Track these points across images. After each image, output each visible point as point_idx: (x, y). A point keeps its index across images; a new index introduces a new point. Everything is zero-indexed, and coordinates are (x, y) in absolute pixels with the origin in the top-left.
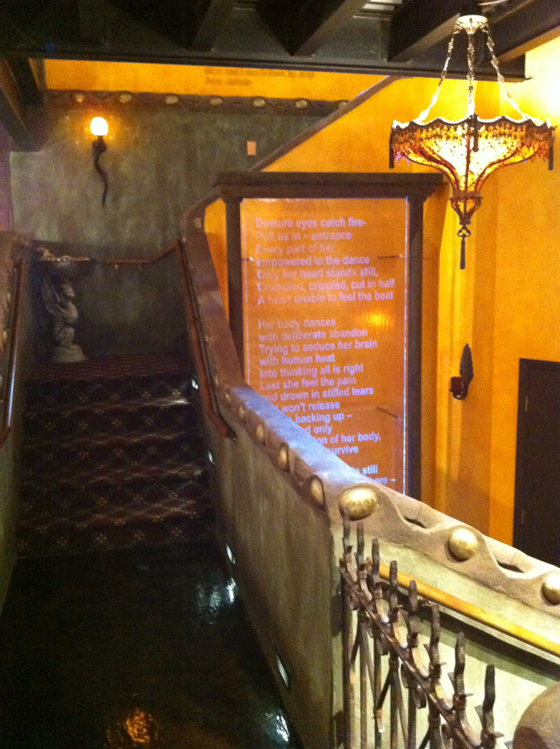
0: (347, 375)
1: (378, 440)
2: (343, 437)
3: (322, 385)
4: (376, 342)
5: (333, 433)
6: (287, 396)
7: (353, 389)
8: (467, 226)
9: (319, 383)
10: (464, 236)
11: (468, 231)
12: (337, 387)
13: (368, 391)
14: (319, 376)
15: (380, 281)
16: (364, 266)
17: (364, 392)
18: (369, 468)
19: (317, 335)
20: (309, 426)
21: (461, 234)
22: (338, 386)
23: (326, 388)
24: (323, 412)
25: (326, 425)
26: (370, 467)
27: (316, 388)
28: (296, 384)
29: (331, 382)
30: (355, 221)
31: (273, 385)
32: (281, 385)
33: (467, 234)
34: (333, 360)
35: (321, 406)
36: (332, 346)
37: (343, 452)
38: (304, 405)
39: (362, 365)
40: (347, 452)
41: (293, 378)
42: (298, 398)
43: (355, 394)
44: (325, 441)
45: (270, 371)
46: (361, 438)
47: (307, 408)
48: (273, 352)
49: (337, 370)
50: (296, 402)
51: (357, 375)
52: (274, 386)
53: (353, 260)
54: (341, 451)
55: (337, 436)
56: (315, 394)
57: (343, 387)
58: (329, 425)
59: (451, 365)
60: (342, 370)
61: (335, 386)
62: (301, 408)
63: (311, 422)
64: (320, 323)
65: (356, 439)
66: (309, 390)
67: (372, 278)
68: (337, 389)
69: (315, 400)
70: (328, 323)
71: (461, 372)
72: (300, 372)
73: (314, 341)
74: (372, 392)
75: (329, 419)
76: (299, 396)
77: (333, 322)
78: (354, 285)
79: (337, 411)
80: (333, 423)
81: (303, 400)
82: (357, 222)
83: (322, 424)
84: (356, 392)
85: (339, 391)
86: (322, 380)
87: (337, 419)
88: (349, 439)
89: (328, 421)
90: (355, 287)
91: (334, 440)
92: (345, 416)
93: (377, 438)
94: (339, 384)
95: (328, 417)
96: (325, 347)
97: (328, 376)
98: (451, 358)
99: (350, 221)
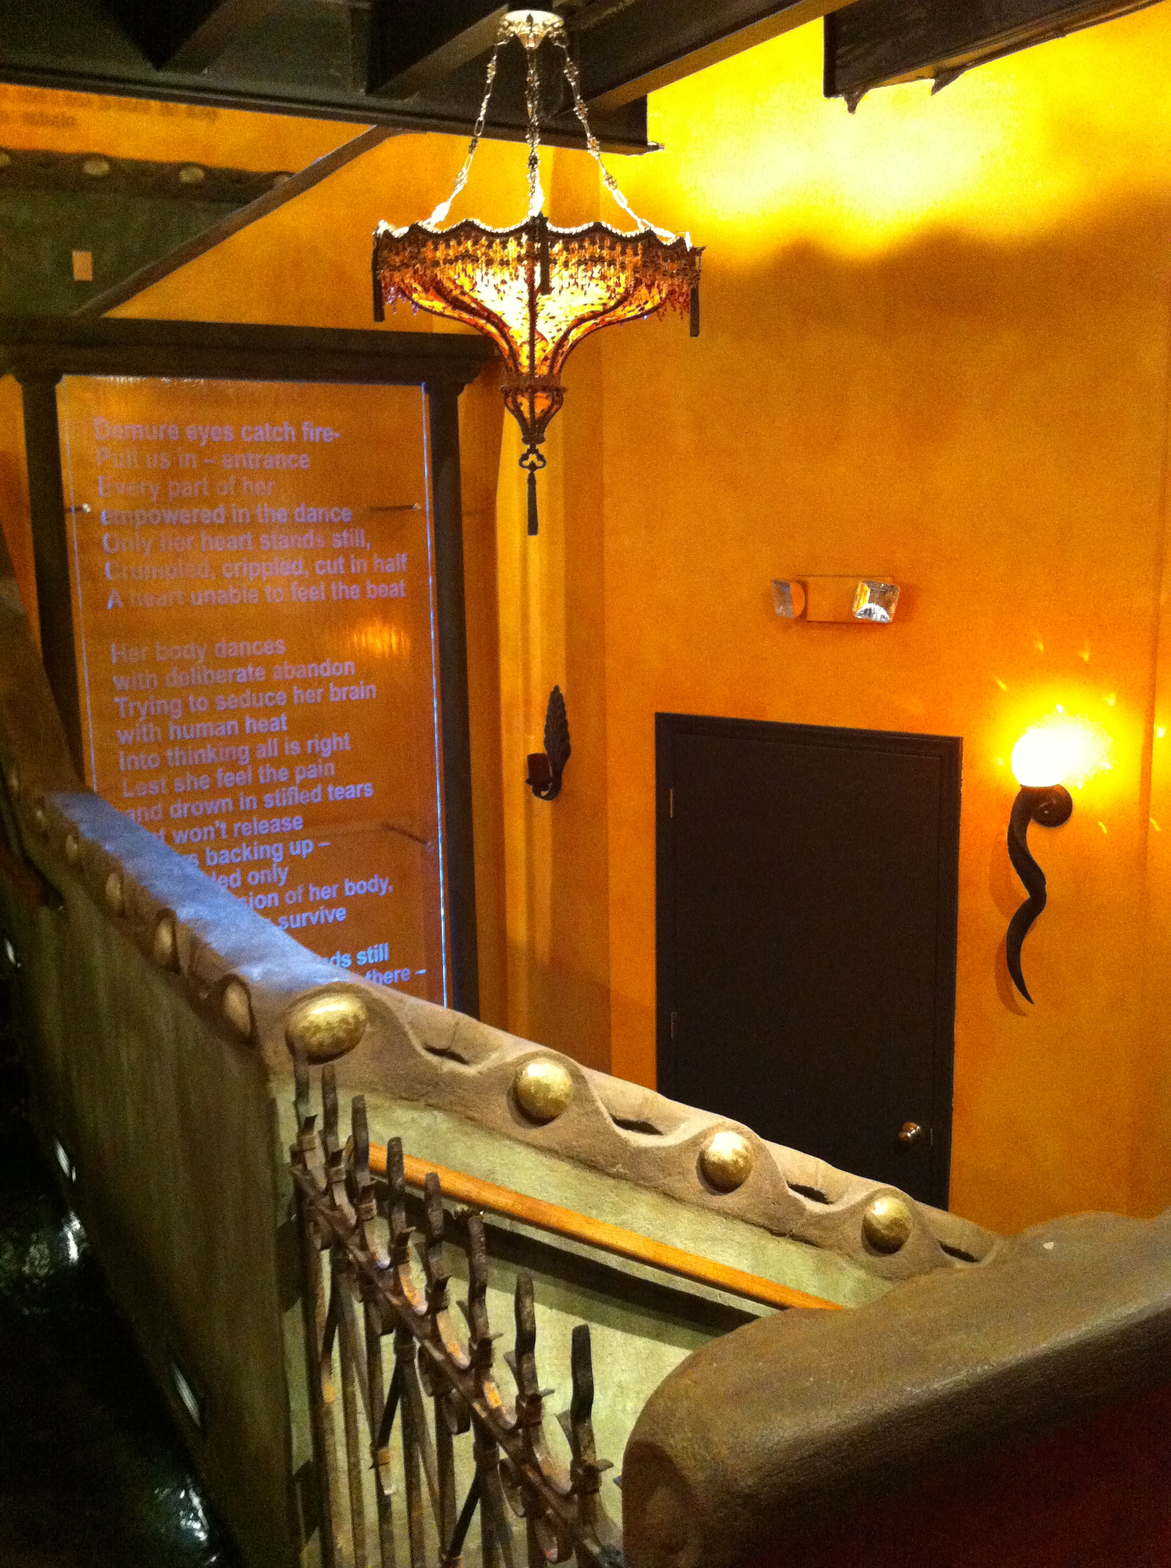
0: (314, 757)
1: (387, 890)
2: (312, 889)
3: (262, 781)
4: (373, 687)
5: (291, 884)
6: (186, 806)
7: (330, 788)
8: (538, 447)
9: (256, 776)
10: (533, 467)
11: (540, 457)
12: (294, 784)
13: (362, 790)
14: (254, 761)
15: (377, 560)
16: (343, 525)
17: (353, 791)
18: (370, 951)
19: (244, 674)
20: (238, 870)
21: (526, 463)
22: (298, 782)
23: (273, 786)
24: (268, 839)
25: (275, 865)
26: (373, 948)
27: (247, 789)
28: (204, 782)
29: (283, 775)
30: (318, 431)
31: (152, 786)
32: (170, 785)
33: (539, 463)
34: (285, 728)
35: (261, 826)
36: (281, 697)
37: (314, 921)
38: (223, 826)
39: (346, 737)
40: (323, 921)
41: (197, 769)
42: (209, 812)
43: (334, 796)
44: (273, 898)
45: (142, 756)
46: (353, 888)
47: (230, 832)
48: (148, 714)
49: (293, 747)
50: (206, 819)
51: (334, 756)
52: (154, 789)
53: (314, 514)
54: (308, 920)
55: (300, 890)
56: (247, 802)
57: (307, 785)
58: (282, 865)
59: (528, 730)
60: (303, 746)
61: (292, 781)
62: (218, 832)
63: (241, 861)
64: (252, 648)
65: (341, 890)
66: (232, 792)
67: (359, 552)
68: (296, 789)
69: (247, 815)
70: (268, 648)
71: (547, 743)
72: (211, 755)
73: (238, 688)
74: (369, 793)
75: (281, 853)
76: (212, 807)
77: (281, 645)
78: (321, 567)
79: (294, 836)
80: (289, 860)
81: (220, 816)
82: (321, 433)
83: (264, 863)
84: (336, 792)
85: (300, 791)
86: (261, 770)
87: (298, 852)
88: (326, 893)
89: (278, 857)
90: (324, 571)
91: (295, 896)
92: (316, 845)
93: (384, 887)
94: (298, 778)
95: (277, 850)
96: (265, 699)
97: (277, 762)
98: (527, 717)
99: (305, 429)
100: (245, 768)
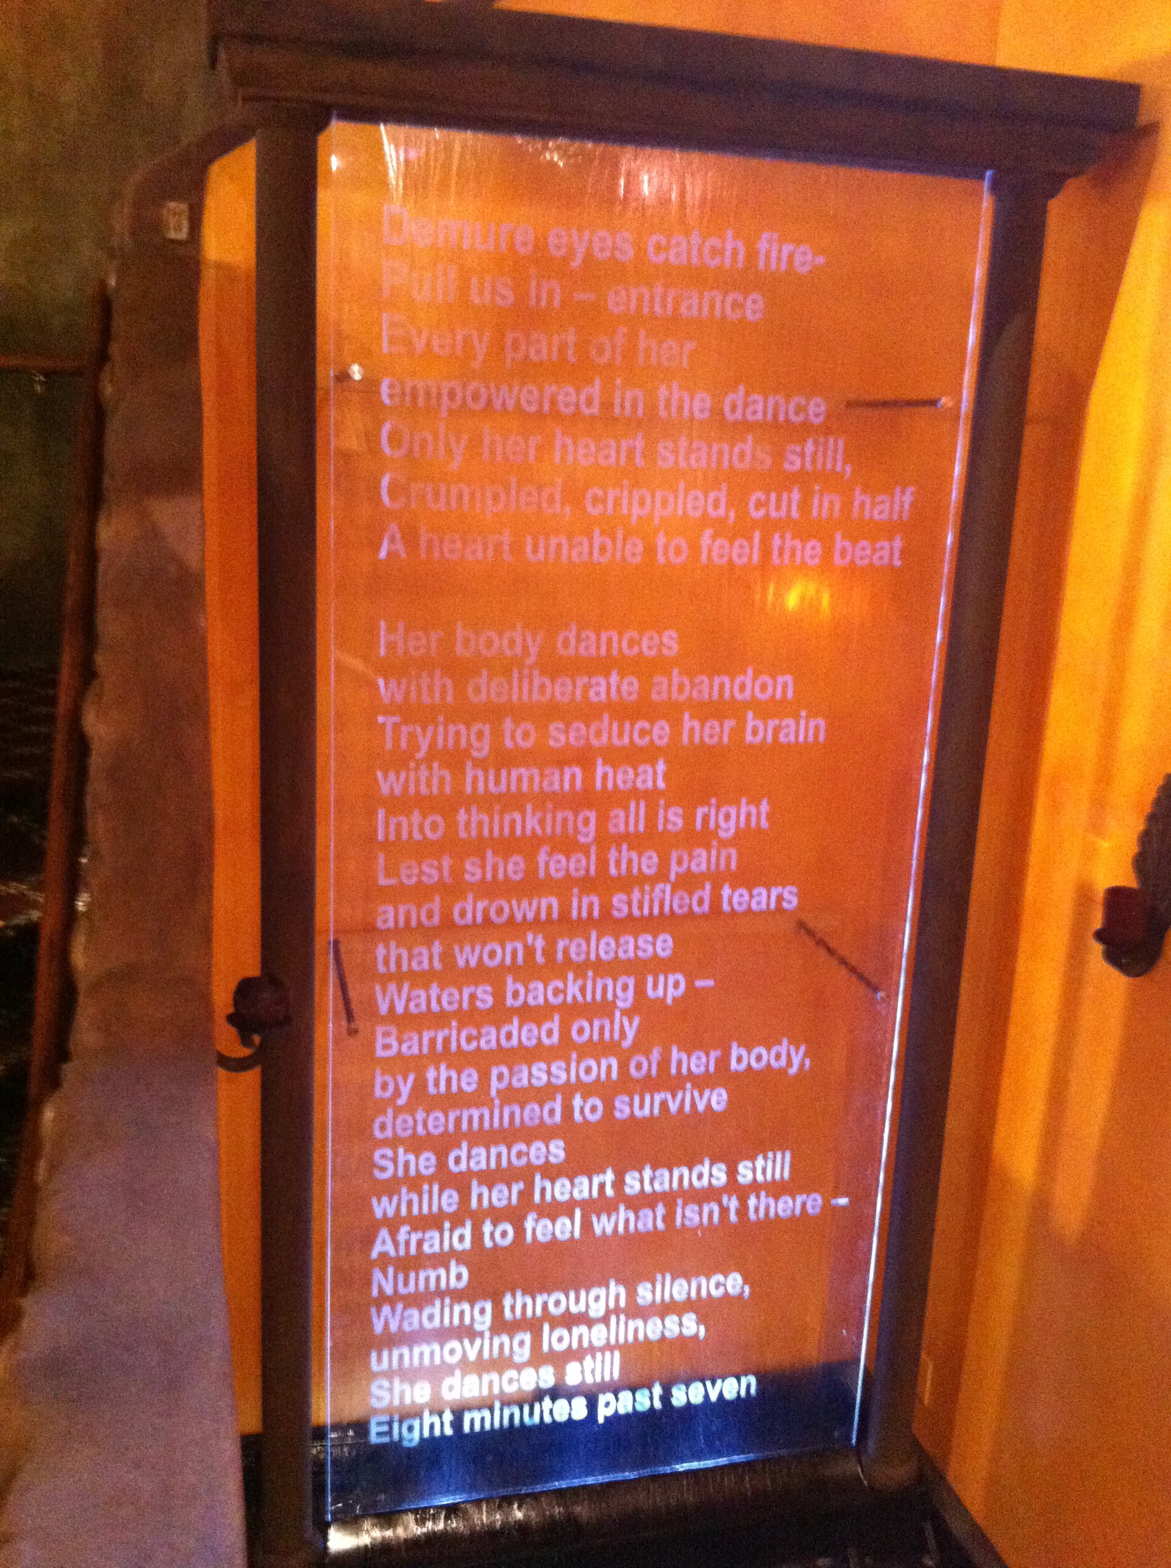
0: (705, 838)
1: (802, 1065)
2: (675, 1054)
3: (613, 871)
4: (822, 723)
5: (641, 1045)
6: (480, 906)
7: (726, 891)
9: (603, 863)
12: (666, 880)
13: (780, 898)
14: (605, 840)
15: (858, 497)
16: (802, 431)
17: (762, 899)
18: (760, 1162)
19: (601, 689)
20: (557, 1018)
22: (673, 877)
23: (629, 882)
24: (612, 968)
25: (618, 1014)
26: (765, 1158)
27: (587, 884)
28: (514, 868)
29: (648, 863)
30: (787, 249)
31: (426, 869)
32: (457, 873)
34: (661, 784)
37: (673, 1107)
43: (730, 904)
44: (609, 1067)
50: (514, 928)
51: (741, 837)
52: (430, 873)
53: (759, 408)
54: (664, 1104)
55: (656, 1054)
57: (688, 882)
58: (628, 1013)
60: (689, 818)
61: (662, 875)
62: (530, 951)
63: (563, 1002)
64: (621, 643)
65: (723, 1062)
66: (563, 887)
67: (828, 480)
68: (668, 888)
69: (580, 927)
70: (647, 646)
72: (532, 823)
73: (589, 712)
74: (791, 902)
75: (631, 994)
76: (524, 910)
78: (759, 505)
80: (641, 1004)
81: (536, 924)
82: (791, 256)
83: (604, 1009)
84: (734, 898)
85: (673, 893)
86: (613, 855)
87: (660, 993)
88: (698, 1063)
89: (627, 1000)
90: (762, 512)
91: (647, 1064)
92: (689, 984)
93: (796, 1061)
94: (674, 870)
95: (625, 987)
96: (633, 734)
97: (637, 842)
99: (763, 245)
100: (585, 850)
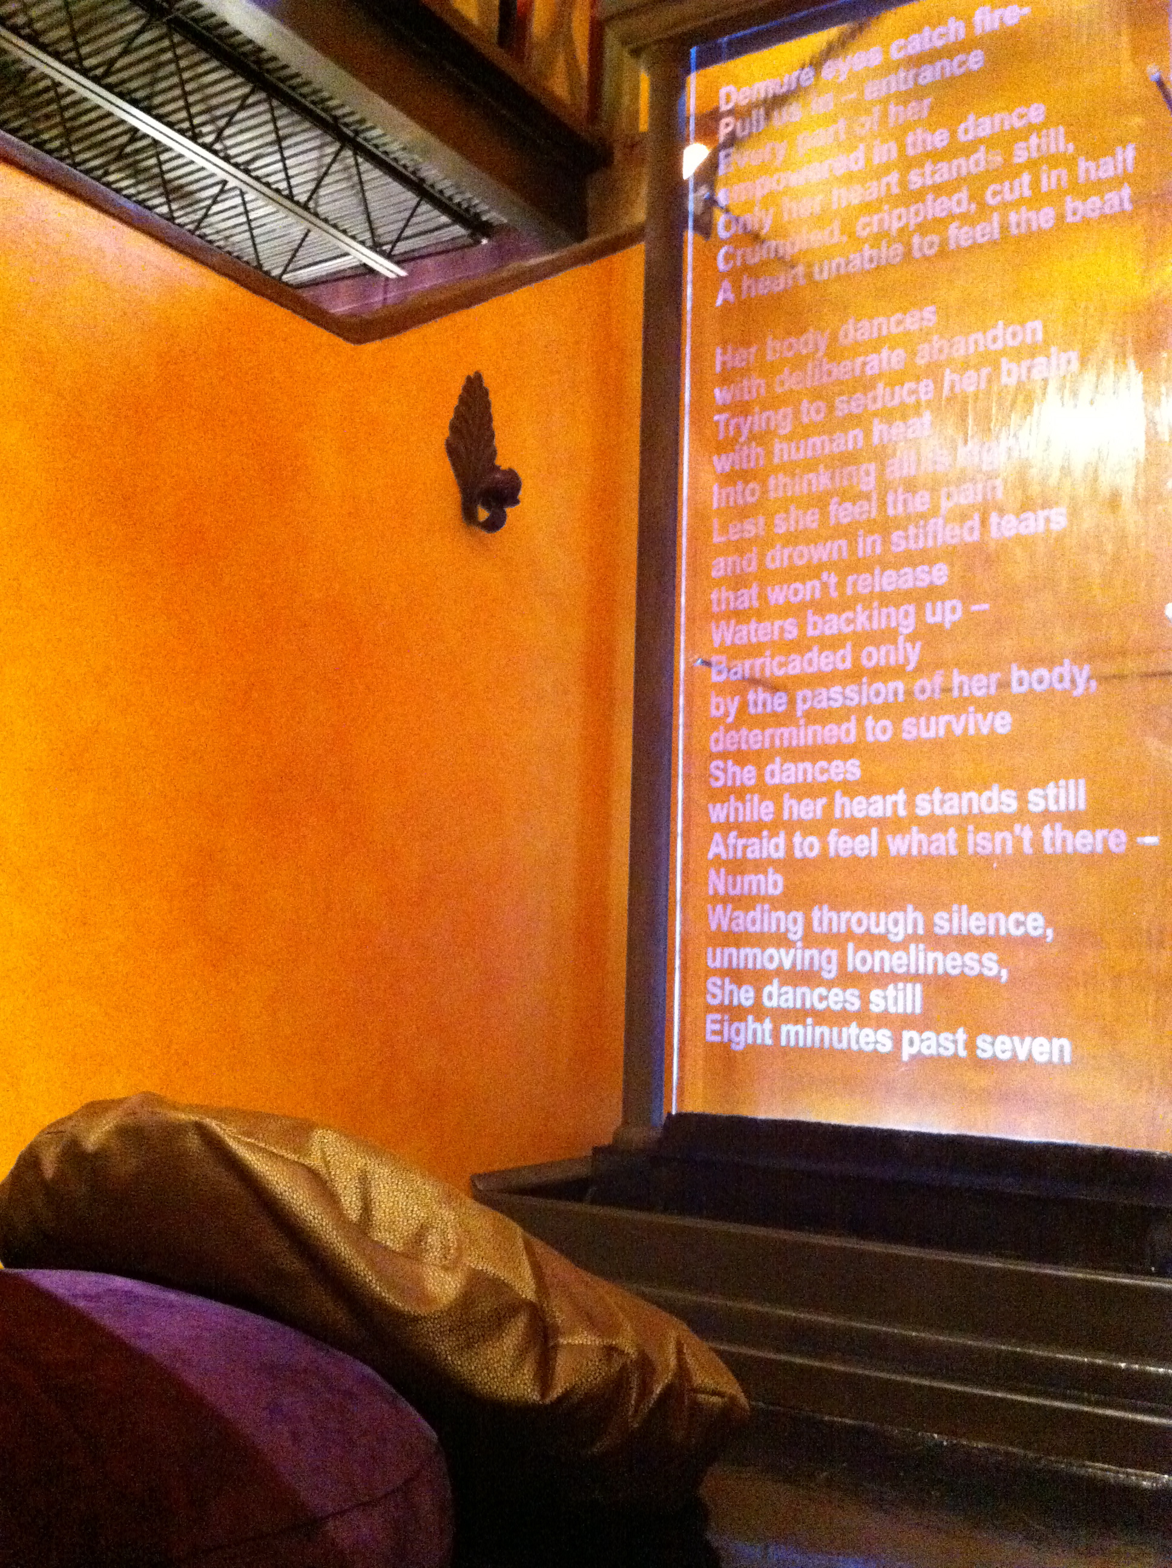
1: (1087, 688)
2: (957, 678)
3: (891, 513)
4: (1072, 355)
5: (924, 669)
7: (994, 520)
9: (883, 507)
12: (939, 515)
16: (1027, 132)
17: (1031, 523)
18: (1051, 790)
19: (877, 362)
20: (849, 644)
22: (943, 511)
23: (904, 521)
24: (894, 599)
25: (901, 639)
26: (1057, 785)
27: (871, 526)
28: (812, 519)
29: (922, 503)
30: (998, 14)
31: (747, 527)
32: (769, 525)
35: (886, 580)
37: (958, 730)
38: (833, 580)
40: (972, 731)
41: (804, 502)
42: (816, 560)
43: (999, 531)
44: (896, 690)
46: (1026, 680)
47: (841, 588)
48: (751, 432)
50: (814, 571)
52: (750, 530)
53: (990, 125)
54: (948, 724)
55: (938, 678)
56: (868, 544)
57: (958, 515)
58: (912, 638)
61: (934, 511)
62: (825, 589)
63: (854, 632)
64: (889, 325)
65: (1004, 684)
66: (849, 532)
67: (1055, 160)
68: (940, 521)
69: (869, 563)
72: (825, 481)
73: (869, 383)
74: (1059, 523)
75: (912, 620)
76: (821, 553)
78: (995, 194)
80: (923, 631)
81: (829, 565)
82: (1002, 16)
83: (888, 636)
84: (1003, 526)
85: (946, 526)
86: (891, 498)
87: (938, 619)
88: (980, 685)
89: (907, 627)
90: (999, 198)
91: (930, 687)
92: (966, 610)
93: (1081, 682)
94: (945, 506)
95: (907, 615)
99: (978, 18)
100: (867, 497)
